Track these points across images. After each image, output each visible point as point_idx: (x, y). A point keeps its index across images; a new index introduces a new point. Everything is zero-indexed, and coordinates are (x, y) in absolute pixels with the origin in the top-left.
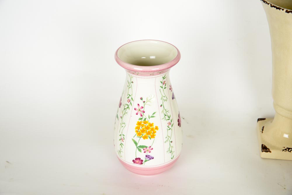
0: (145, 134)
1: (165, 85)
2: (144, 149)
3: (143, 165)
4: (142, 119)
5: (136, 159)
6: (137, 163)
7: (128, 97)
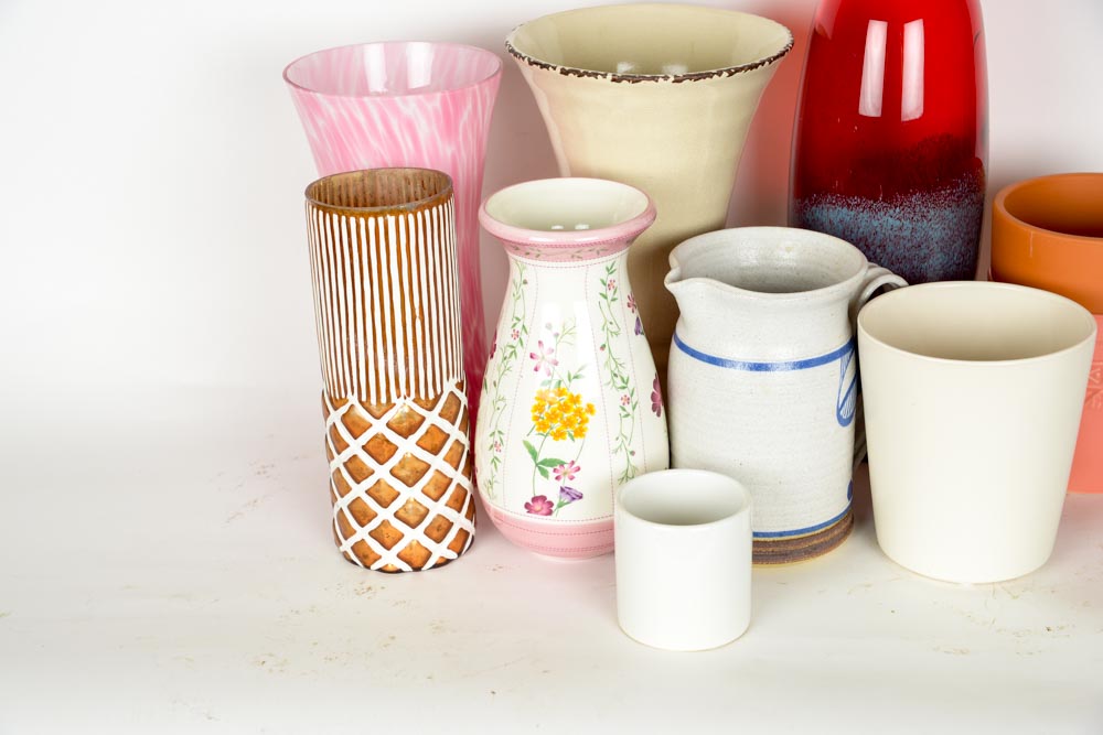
0: (557, 425)
1: (612, 290)
2: (555, 470)
3: (554, 515)
4: (550, 382)
5: (535, 499)
6: (537, 512)
7: (515, 325)
